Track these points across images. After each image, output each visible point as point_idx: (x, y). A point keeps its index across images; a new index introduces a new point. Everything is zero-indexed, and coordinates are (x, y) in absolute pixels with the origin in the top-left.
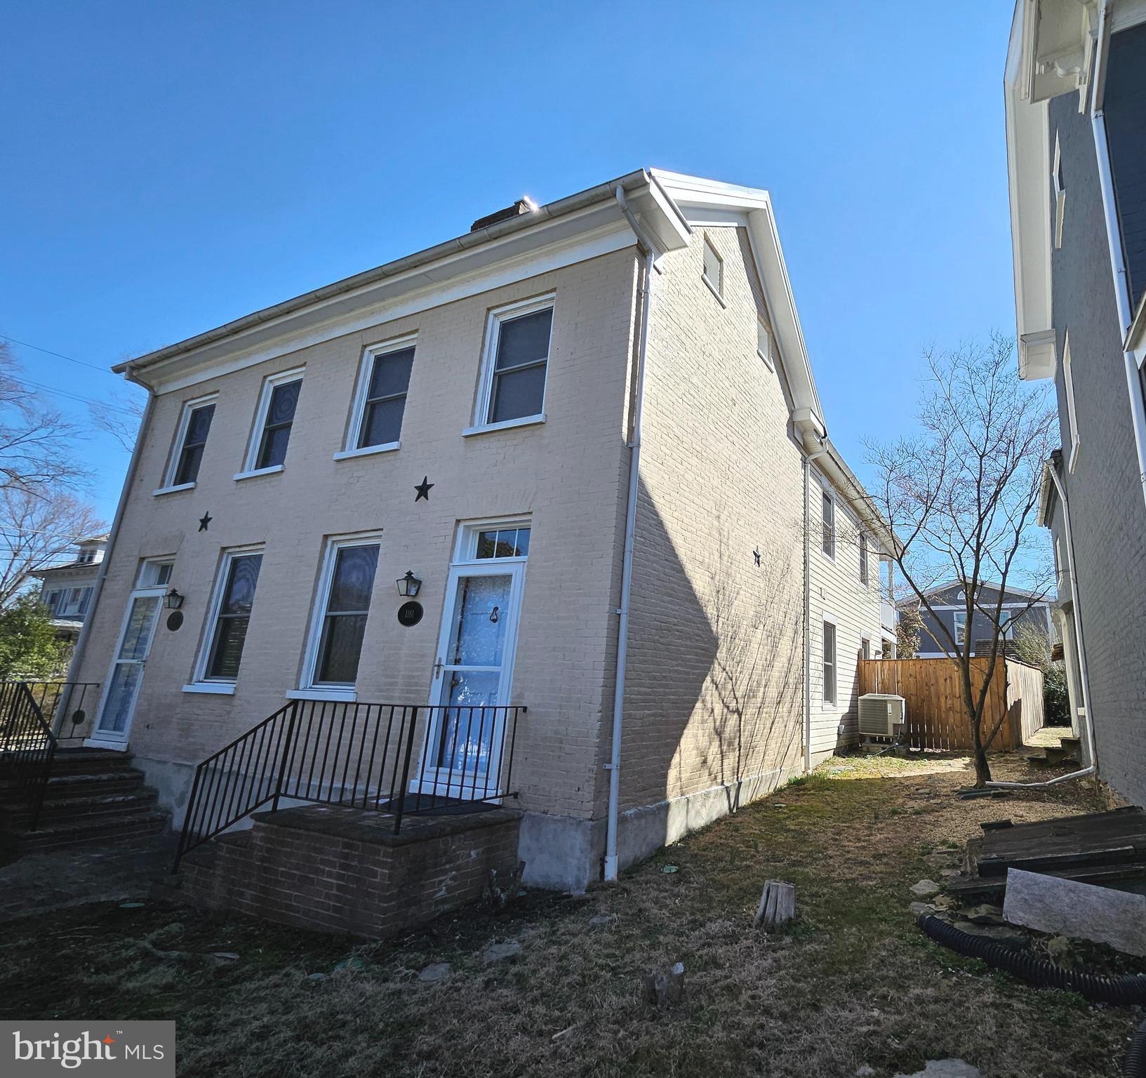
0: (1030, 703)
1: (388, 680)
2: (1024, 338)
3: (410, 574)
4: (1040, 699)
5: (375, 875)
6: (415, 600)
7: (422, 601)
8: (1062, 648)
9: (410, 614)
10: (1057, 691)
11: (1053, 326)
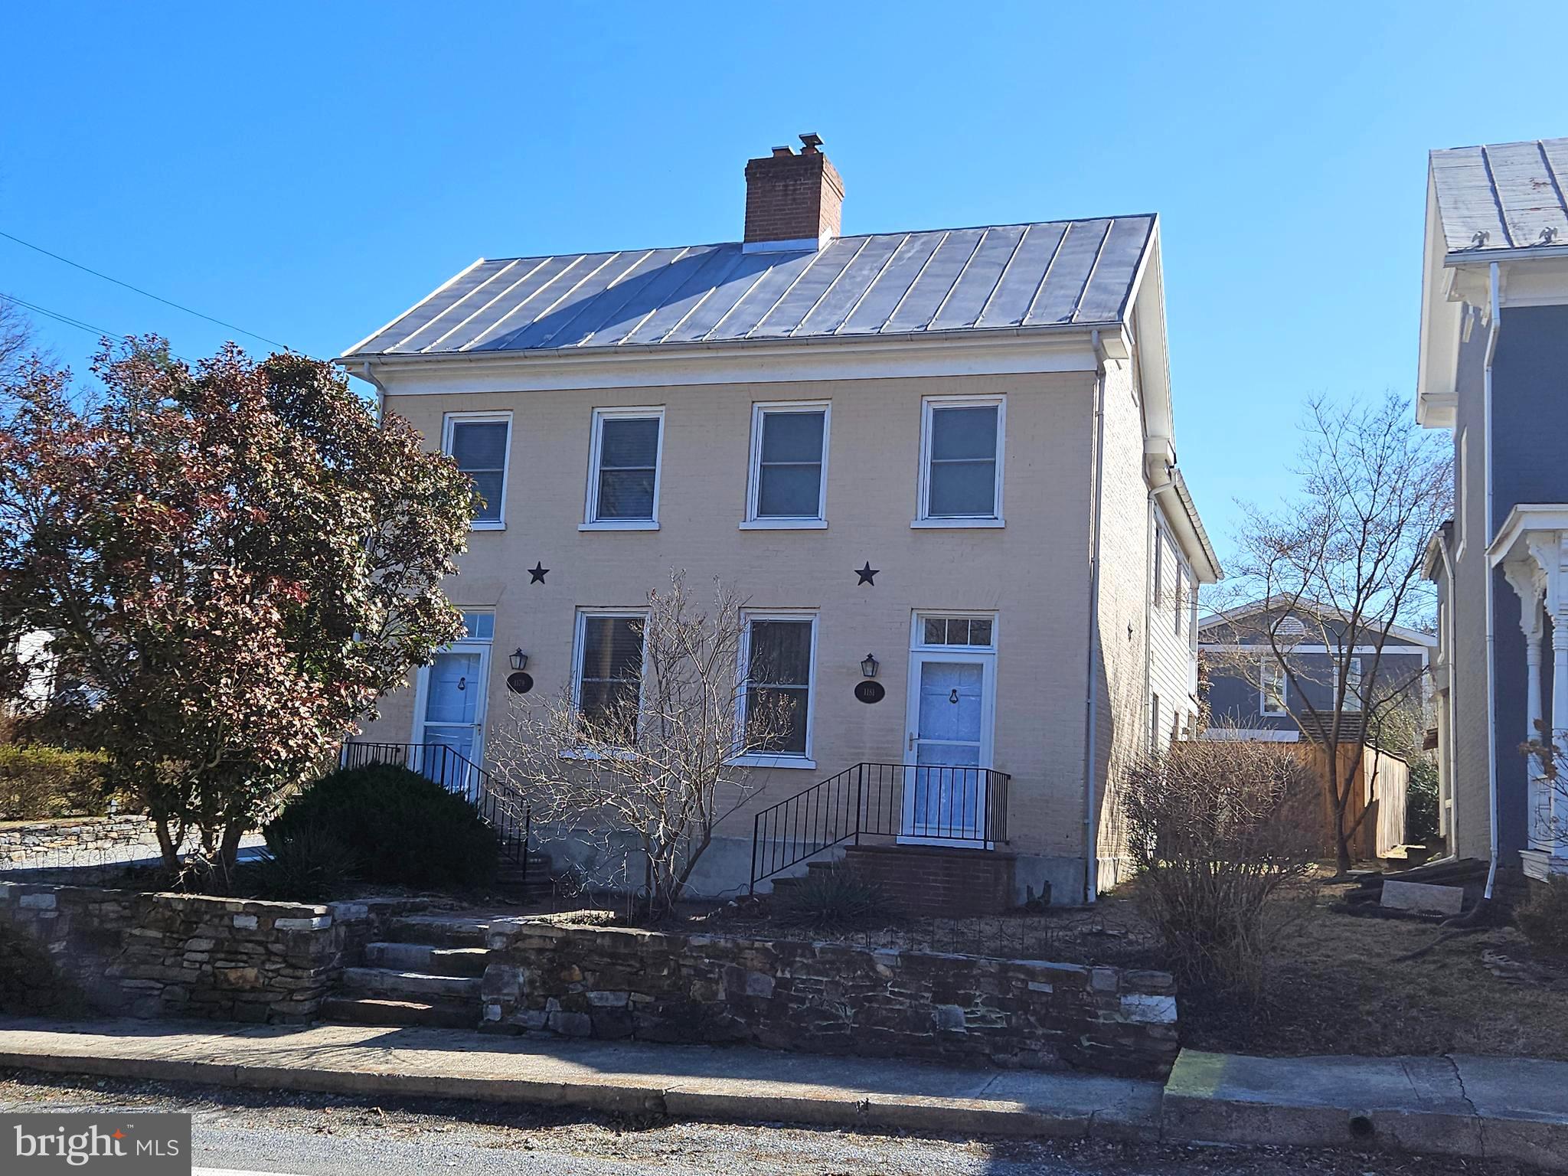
0: (1389, 808)
1: (853, 750)
2: (1425, 397)
3: (870, 656)
4: (1402, 804)
5: (978, 878)
6: (872, 680)
7: (880, 680)
8: (1437, 733)
9: (871, 692)
10: (1427, 795)
11: (1457, 390)
